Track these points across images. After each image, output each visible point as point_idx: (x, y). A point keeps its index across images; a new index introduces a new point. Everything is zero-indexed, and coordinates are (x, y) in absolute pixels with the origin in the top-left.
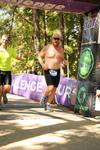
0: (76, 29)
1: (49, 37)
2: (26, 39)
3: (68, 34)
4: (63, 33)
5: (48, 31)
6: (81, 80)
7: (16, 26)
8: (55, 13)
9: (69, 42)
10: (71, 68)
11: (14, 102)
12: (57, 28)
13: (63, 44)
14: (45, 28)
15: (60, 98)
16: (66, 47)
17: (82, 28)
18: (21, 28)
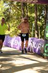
0: (44, 13)
1: (29, 17)
2: (17, 19)
3: (39, 16)
4: (37, 15)
5: (29, 14)
6: (46, 40)
7: (12, 12)
8: (33, 5)
9: (40, 20)
10: (41, 34)
11: (11, 52)
13: (37, 21)
14: (27, 12)
15: (35, 49)
16: (38, 22)
17: (47, 13)
18: (15, 13)
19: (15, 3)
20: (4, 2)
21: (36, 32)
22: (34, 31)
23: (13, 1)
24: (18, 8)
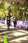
1: (21, 10)
2: (15, 11)
3: (27, 9)
8: (23, 3)
14: (20, 7)
15: (25, 27)
19: (13, 3)
20: (8, 3)
22: (24, 17)
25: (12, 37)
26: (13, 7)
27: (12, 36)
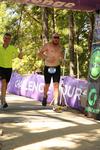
0: (87, 28)
2: (34, 39)
3: (78, 33)
4: (72, 32)
5: (57, 29)
6: (92, 81)
7: (24, 25)
8: (65, 11)
9: (79, 42)
10: (81, 69)
12: (66, 27)
13: (73, 43)
14: (54, 27)
15: (69, 99)
16: (76, 46)
17: (93, 27)
18: (29, 27)
19: (29, 8)
20: (8, 6)
21: (72, 65)
22: (67, 64)
23: (25, 5)
24: (36, 17)
25: (21, 135)
26: (28, 23)
27: (18, 130)
